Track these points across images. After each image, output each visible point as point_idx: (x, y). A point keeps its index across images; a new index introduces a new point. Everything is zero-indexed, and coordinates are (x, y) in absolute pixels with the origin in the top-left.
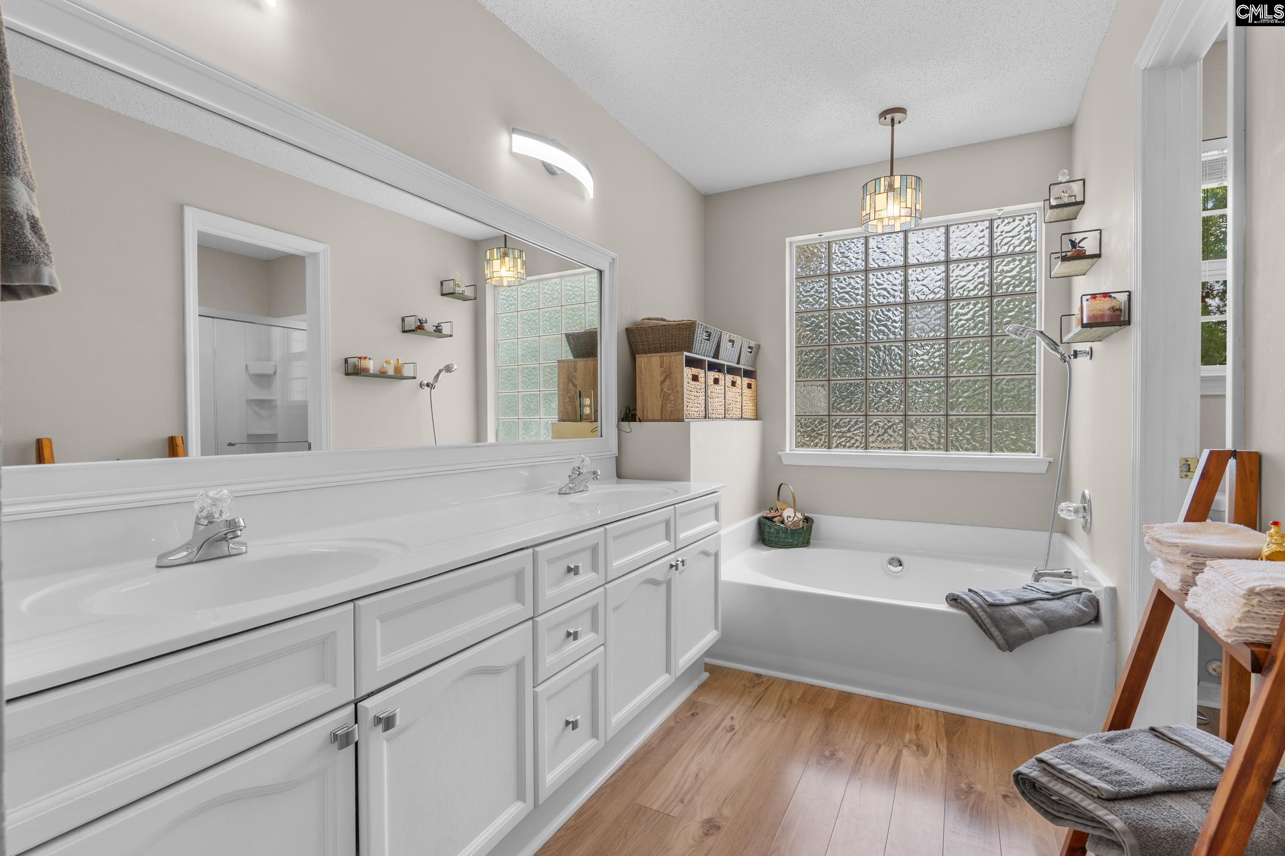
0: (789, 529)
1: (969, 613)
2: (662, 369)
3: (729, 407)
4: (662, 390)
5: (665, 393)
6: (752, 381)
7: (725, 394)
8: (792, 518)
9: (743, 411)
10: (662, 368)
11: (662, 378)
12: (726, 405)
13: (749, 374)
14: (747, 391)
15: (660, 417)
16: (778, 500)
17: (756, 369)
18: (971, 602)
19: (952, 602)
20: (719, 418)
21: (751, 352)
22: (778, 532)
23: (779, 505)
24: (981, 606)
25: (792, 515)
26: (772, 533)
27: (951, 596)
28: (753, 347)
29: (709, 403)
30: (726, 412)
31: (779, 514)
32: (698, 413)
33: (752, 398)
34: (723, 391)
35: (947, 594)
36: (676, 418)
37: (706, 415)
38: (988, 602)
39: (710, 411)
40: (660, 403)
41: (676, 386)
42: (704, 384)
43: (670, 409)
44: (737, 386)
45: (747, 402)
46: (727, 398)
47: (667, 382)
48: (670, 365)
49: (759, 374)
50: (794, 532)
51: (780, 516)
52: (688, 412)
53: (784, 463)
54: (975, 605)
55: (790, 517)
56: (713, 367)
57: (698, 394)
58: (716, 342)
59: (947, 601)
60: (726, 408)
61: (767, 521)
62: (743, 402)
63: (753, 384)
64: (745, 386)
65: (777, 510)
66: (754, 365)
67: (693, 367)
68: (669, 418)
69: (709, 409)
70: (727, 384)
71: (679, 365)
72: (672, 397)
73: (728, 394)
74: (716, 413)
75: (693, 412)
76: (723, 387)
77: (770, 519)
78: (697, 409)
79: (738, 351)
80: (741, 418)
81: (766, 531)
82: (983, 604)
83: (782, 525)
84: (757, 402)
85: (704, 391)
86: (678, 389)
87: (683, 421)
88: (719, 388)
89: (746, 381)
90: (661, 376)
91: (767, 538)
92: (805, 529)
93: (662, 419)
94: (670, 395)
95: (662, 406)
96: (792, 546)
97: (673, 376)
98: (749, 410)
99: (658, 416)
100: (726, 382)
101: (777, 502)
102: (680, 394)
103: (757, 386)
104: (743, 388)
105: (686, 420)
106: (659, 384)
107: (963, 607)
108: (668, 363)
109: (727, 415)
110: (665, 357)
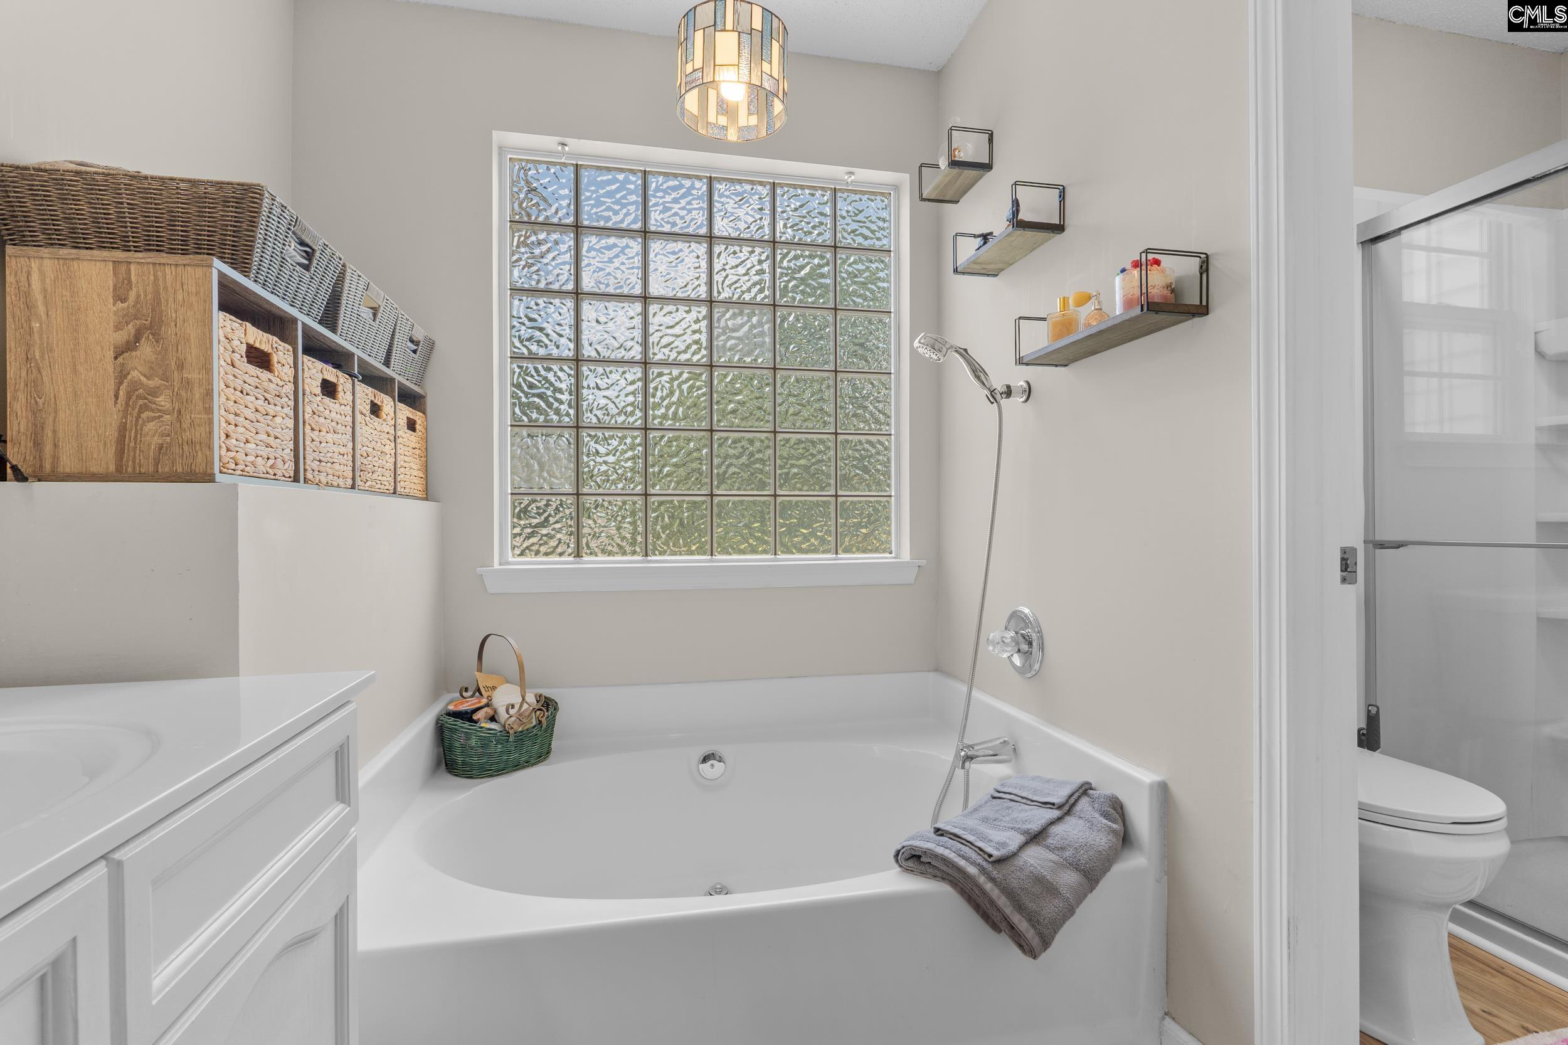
0: (511, 732)
1: (954, 884)
2: (120, 305)
3: (365, 462)
4: (121, 376)
5: (135, 386)
6: (417, 416)
7: (353, 428)
8: (517, 707)
9: (399, 478)
10: (123, 300)
11: (122, 337)
12: (358, 456)
13: (410, 398)
14: (404, 433)
15: (112, 468)
16: (480, 670)
17: (426, 393)
18: (962, 863)
19: (910, 864)
20: (338, 486)
21: (415, 352)
22: (485, 743)
23: (483, 681)
24: (983, 870)
25: (517, 700)
26: (472, 748)
27: (909, 852)
28: (419, 342)
29: (308, 443)
30: (357, 474)
31: (484, 701)
32: (271, 462)
33: (417, 452)
34: (349, 419)
35: (899, 847)
36: (180, 470)
37: (297, 471)
38: (990, 856)
39: (311, 464)
40: (113, 418)
41: (181, 366)
42: (291, 386)
43: (157, 440)
44: (385, 417)
45: (406, 459)
46: (358, 439)
47: (146, 350)
48: (157, 293)
49: (430, 403)
50: (522, 737)
51: (487, 705)
52: (232, 454)
53: (489, 590)
54: (972, 870)
55: (513, 706)
56: (317, 349)
57: (271, 409)
58: (329, 282)
59: (897, 861)
60: (358, 463)
61: (459, 722)
62: (399, 459)
63: (419, 422)
64: (402, 422)
65: (479, 690)
66: (420, 381)
67: (254, 325)
68: (151, 469)
69: (309, 458)
70: (358, 407)
71: (193, 299)
72: (163, 401)
73: (362, 431)
74: (330, 471)
75: (251, 458)
76: (349, 409)
77: (467, 716)
78: (265, 452)
79: (388, 335)
80: (395, 493)
81: (457, 744)
82: (984, 864)
83: (493, 726)
84: (426, 461)
85: (292, 403)
86: (194, 375)
87: (208, 478)
88: (336, 410)
89: (405, 412)
90: (118, 328)
91: (460, 760)
92: (544, 726)
93: (120, 474)
94: (154, 393)
95: (123, 429)
96: (517, 766)
97: (168, 332)
98: (411, 477)
99: (106, 460)
100: (358, 401)
101: (477, 673)
102: (198, 393)
103: (426, 429)
104: (398, 427)
105: (219, 477)
106: (111, 354)
107: (938, 873)
108: (150, 289)
109: (358, 482)
110: (133, 267)
